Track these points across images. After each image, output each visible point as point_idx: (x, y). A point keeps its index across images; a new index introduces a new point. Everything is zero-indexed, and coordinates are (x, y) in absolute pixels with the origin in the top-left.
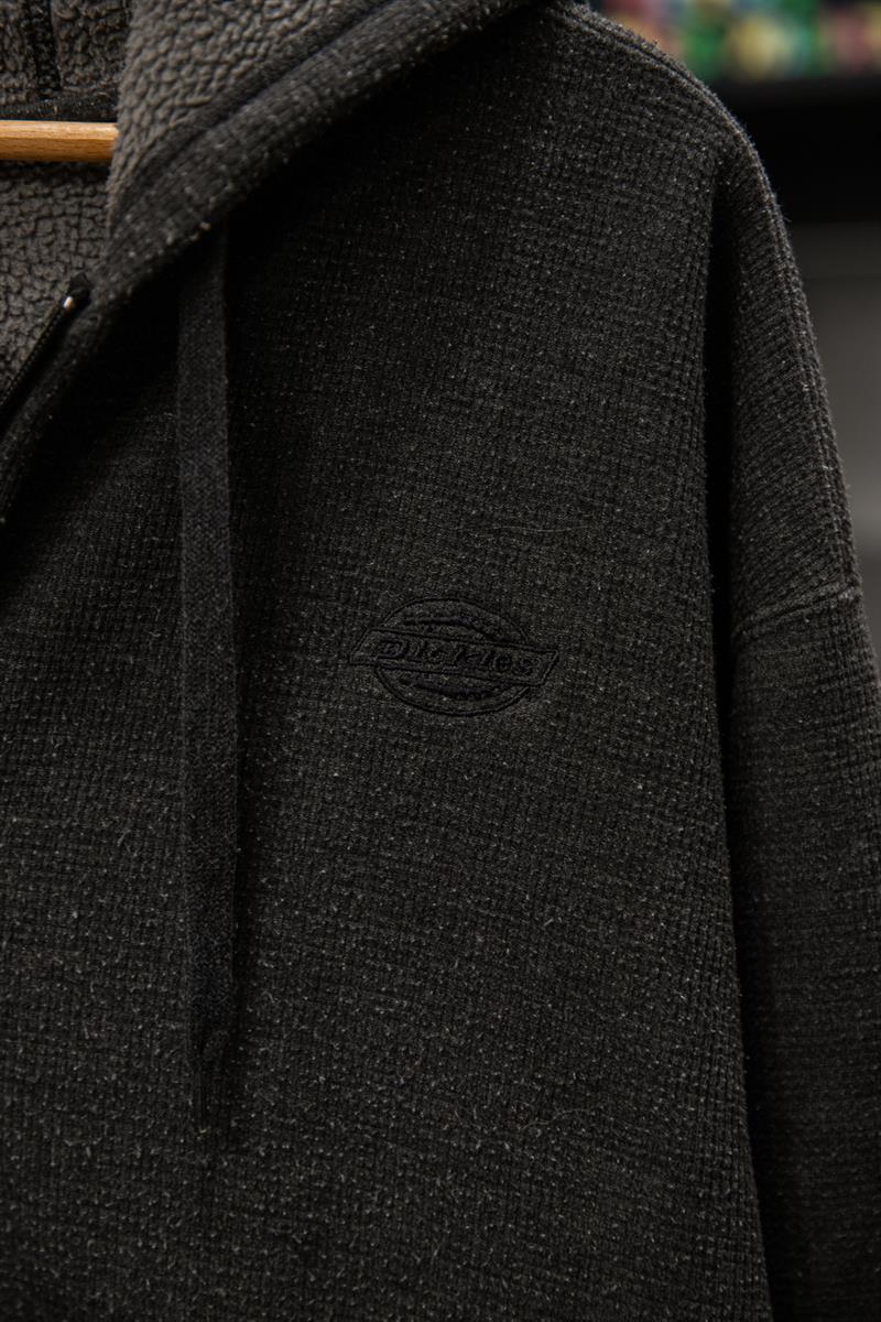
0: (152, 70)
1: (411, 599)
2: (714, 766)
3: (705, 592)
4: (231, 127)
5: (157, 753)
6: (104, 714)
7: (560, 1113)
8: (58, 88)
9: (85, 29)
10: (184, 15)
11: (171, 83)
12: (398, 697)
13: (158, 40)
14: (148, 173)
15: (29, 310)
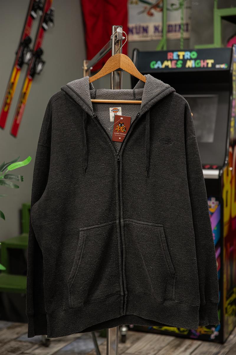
0: (145, 98)
1: (162, 136)
2: (185, 149)
3: (184, 136)
4: (151, 102)
6: (139, 145)
7: (173, 174)
8: (136, 98)
9: (138, 93)
10: (147, 94)
12: (161, 144)
13: (145, 96)
14: (144, 105)
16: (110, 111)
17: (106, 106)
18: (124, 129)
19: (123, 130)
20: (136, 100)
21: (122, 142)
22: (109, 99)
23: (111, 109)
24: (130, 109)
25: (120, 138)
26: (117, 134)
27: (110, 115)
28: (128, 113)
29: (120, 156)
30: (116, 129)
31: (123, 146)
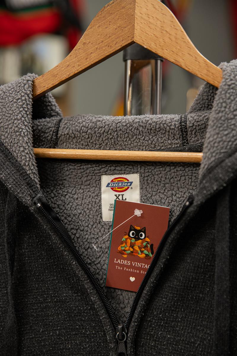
0: (212, 143)
5: (207, 322)
6: (193, 309)
8: (188, 143)
9: (195, 128)
10: (221, 129)
11: (217, 147)
13: (214, 135)
14: (210, 170)
15: (178, 200)
16: (104, 187)
17: (90, 168)
18: (146, 247)
19: (142, 252)
20: (190, 150)
21: (137, 291)
22: (99, 148)
23: (106, 179)
24: (167, 181)
25: (132, 279)
26: (123, 266)
27: (100, 201)
28: (162, 196)
29: (126, 342)
30: (119, 248)
31: (139, 309)
